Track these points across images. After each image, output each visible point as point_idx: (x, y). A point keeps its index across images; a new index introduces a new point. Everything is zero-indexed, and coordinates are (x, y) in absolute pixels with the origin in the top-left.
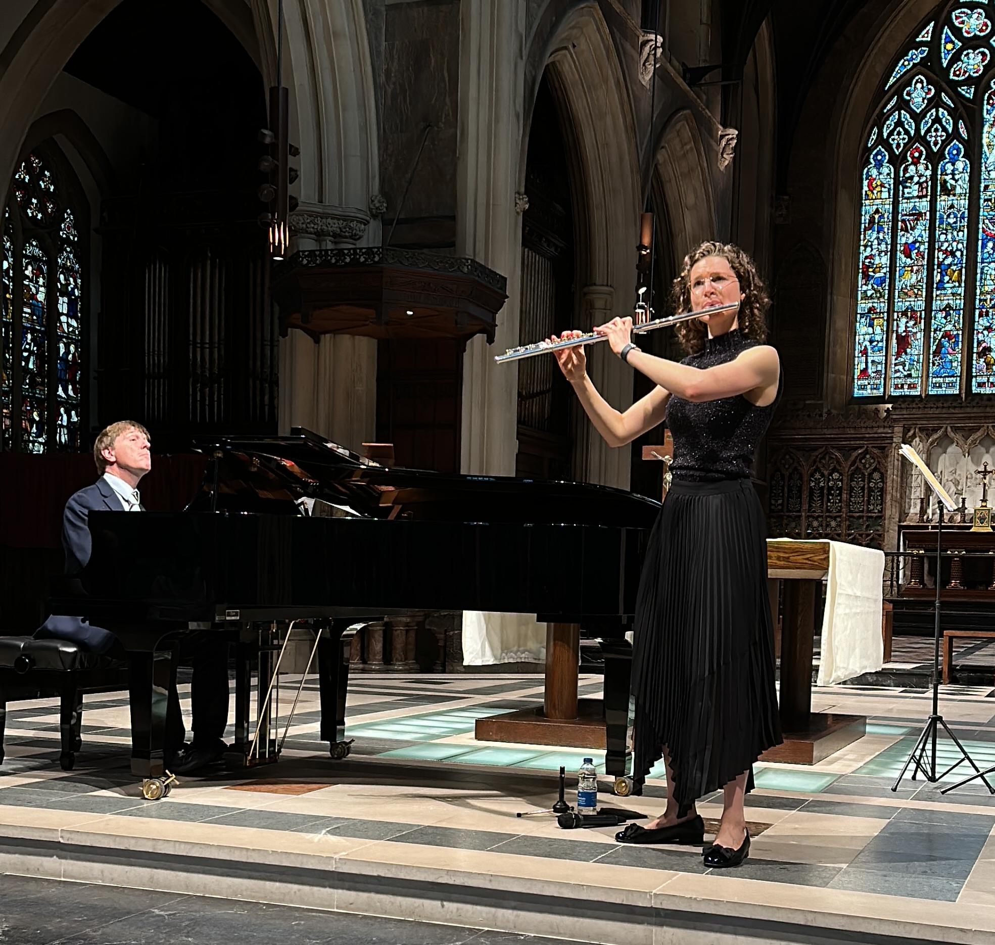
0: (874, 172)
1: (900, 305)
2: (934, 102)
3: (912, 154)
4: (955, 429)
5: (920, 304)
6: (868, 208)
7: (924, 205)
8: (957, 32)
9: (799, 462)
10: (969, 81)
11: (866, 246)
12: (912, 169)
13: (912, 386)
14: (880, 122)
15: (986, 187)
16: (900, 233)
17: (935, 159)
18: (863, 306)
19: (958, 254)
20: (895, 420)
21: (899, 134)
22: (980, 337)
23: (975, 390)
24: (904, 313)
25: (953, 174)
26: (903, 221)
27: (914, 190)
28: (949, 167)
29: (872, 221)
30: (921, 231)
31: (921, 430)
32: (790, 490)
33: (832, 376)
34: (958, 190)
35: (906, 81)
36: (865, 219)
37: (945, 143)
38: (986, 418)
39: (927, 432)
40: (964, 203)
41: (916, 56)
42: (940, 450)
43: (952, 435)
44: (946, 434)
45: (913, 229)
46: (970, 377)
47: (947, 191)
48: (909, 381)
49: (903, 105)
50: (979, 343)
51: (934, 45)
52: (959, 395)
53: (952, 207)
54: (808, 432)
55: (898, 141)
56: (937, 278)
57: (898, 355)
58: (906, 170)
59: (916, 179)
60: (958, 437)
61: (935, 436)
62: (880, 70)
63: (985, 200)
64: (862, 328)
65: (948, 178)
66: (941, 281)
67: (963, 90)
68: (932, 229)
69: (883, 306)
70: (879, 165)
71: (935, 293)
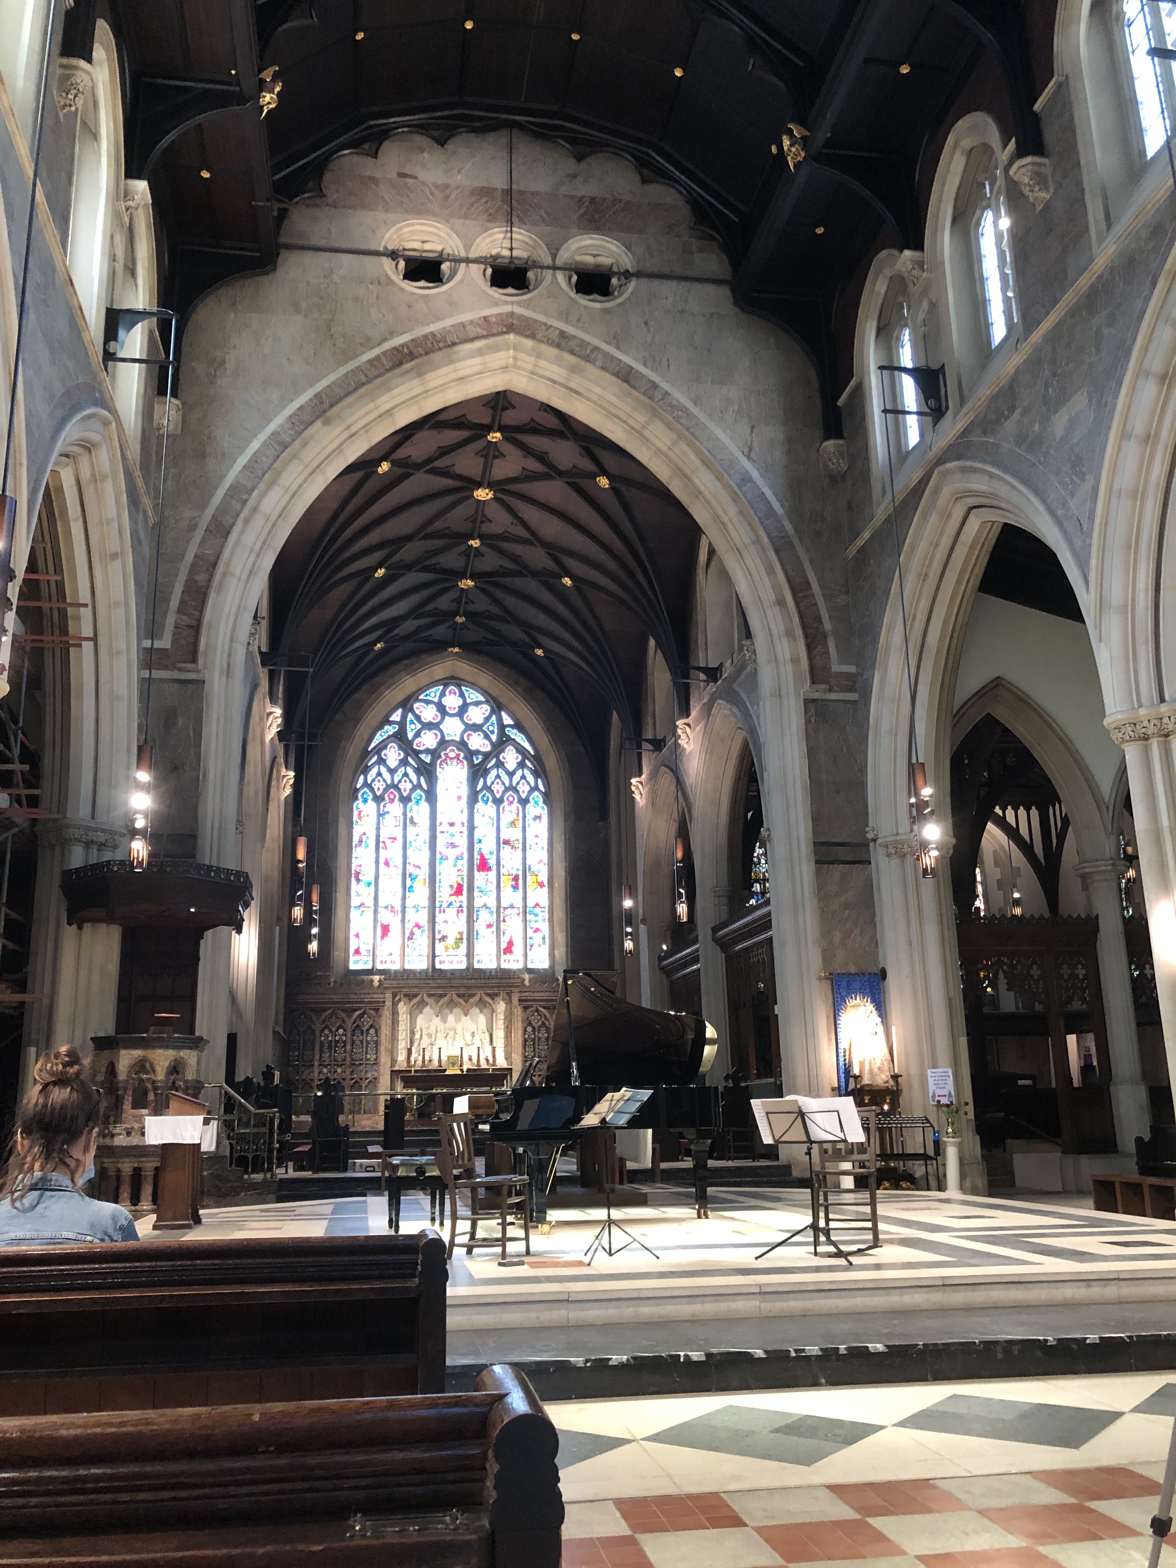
0: (362, 806)
1: (383, 902)
2: (404, 762)
3: (389, 796)
4: (430, 995)
5: (397, 902)
6: (357, 832)
7: (398, 832)
8: (418, 718)
9: (312, 1022)
10: (427, 751)
11: (357, 858)
12: (389, 807)
13: (393, 962)
14: (366, 770)
15: (441, 824)
16: (381, 850)
17: (405, 800)
18: (355, 901)
19: (423, 868)
20: (386, 988)
21: (379, 781)
22: (441, 928)
23: (438, 966)
24: (386, 908)
25: (418, 812)
26: (384, 842)
27: (389, 821)
28: (415, 808)
29: (361, 841)
30: (396, 850)
31: (405, 995)
32: (305, 1044)
33: (336, 953)
34: (422, 824)
35: (383, 745)
36: (356, 840)
37: (413, 790)
38: (452, 987)
39: (410, 997)
40: (426, 834)
41: (390, 730)
42: (418, 1011)
43: (426, 998)
44: (422, 1000)
45: (391, 847)
46: (434, 957)
47: (415, 824)
48: (391, 958)
49: (382, 761)
50: (440, 932)
51: (402, 724)
52: (428, 969)
53: (417, 835)
54: (320, 996)
55: (379, 786)
56: (409, 884)
57: (383, 937)
58: (384, 806)
59: (392, 814)
60: (431, 1001)
61: (415, 1001)
62: (366, 737)
63: (441, 832)
64: (354, 917)
65: (415, 815)
66: (411, 887)
67: (423, 756)
68: (404, 849)
69: (370, 902)
70: (365, 801)
71: (408, 894)
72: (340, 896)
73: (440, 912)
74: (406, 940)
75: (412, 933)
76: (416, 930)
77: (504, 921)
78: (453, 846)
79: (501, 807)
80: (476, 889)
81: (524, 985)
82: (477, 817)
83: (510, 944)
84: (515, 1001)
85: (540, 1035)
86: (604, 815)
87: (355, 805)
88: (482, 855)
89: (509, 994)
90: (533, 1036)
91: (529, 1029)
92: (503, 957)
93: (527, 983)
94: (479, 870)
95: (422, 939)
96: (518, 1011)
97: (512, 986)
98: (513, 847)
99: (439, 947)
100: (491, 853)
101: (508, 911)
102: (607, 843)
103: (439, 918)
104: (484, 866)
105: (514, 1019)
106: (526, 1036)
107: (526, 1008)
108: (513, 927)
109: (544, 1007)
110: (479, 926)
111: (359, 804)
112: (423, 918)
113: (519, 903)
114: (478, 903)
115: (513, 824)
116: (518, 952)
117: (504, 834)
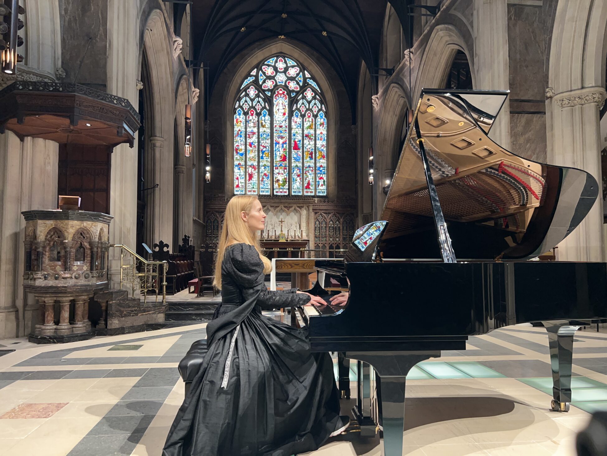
0: (238, 117)
1: (249, 163)
2: (258, 96)
3: (251, 112)
4: (271, 206)
5: (255, 164)
6: (236, 129)
7: (255, 130)
8: (264, 73)
9: (217, 217)
10: (269, 90)
11: (236, 142)
12: (251, 117)
13: (254, 191)
14: (239, 99)
15: (276, 126)
16: (248, 139)
17: (258, 114)
18: (236, 163)
19: (267, 147)
21: (246, 105)
22: (276, 176)
23: (275, 193)
24: (251, 166)
25: (265, 120)
26: (249, 135)
27: (251, 125)
28: (263, 118)
29: (238, 134)
30: (254, 139)
32: (214, 227)
33: (227, 186)
34: (266, 126)
35: (247, 87)
36: (235, 132)
37: (262, 109)
38: (281, 203)
40: (268, 131)
41: (251, 79)
43: (270, 208)
44: (268, 208)
45: (252, 137)
46: (273, 189)
47: (263, 126)
48: (253, 189)
49: (247, 95)
50: (276, 178)
51: (257, 76)
52: (270, 195)
53: (265, 131)
54: (220, 206)
55: (246, 107)
57: (249, 180)
58: (249, 117)
59: (252, 121)
60: (272, 209)
62: (239, 82)
63: (276, 130)
64: (236, 170)
65: (263, 122)
66: (262, 156)
67: (266, 93)
68: (258, 138)
69: (243, 163)
70: (239, 114)
71: (261, 160)
72: (228, 159)
73: (276, 169)
74: (260, 181)
75: (263, 178)
77: (306, 173)
78: (282, 138)
79: (305, 118)
80: (292, 158)
81: (315, 203)
82: (293, 124)
83: (309, 184)
84: (311, 210)
85: (322, 225)
86: (354, 122)
87: (235, 116)
88: (295, 142)
89: (308, 207)
90: (319, 226)
91: (317, 223)
92: (305, 190)
93: (316, 202)
94: (294, 149)
95: (268, 182)
96: (312, 214)
97: (309, 203)
98: (310, 139)
99: (276, 185)
100: (300, 141)
101: (308, 169)
102: (355, 136)
103: (276, 171)
104: (296, 148)
105: (310, 217)
106: (316, 226)
107: (316, 213)
108: (310, 177)
109: (324, 213)
110: (294, 176)
111: (236, 116)
112: (267, 171)
113: (312, 165)
114: (293, 165)
115: (310, 127)
116: (312, 188)
117: (306, 132)
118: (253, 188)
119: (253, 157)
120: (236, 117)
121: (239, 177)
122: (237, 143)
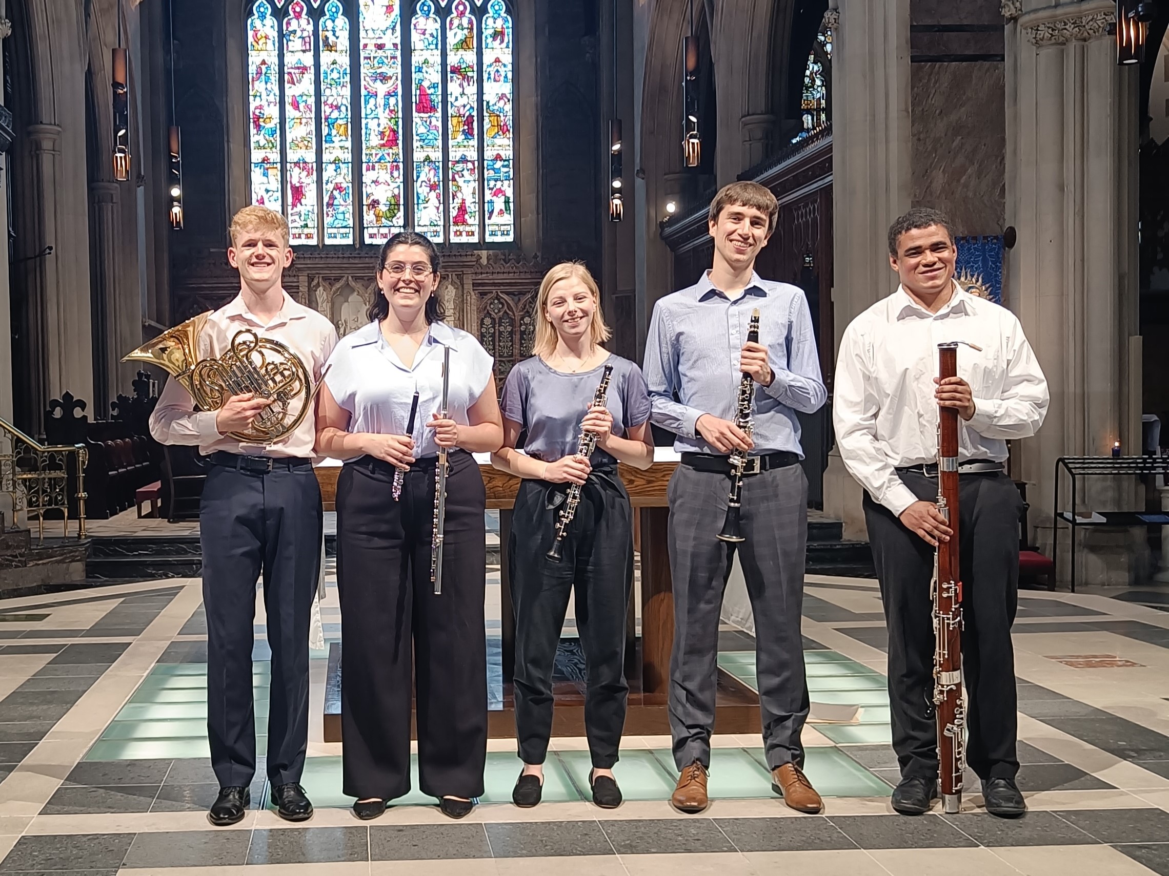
0: (258, 23)
1: (292, 156)
3: (293, 8)
4: (356, 279)
5: (311, 157)
6: (254, 59)
7: (308, 59)
11: (255, 96)
12: (294, 24)
13: (308, 236)
15: (365, 46)
16: (287, 86)
17: (316, 14)
18: (256, 156)
19: (343, 108)
20: (299, 269)
22: (369, 190)
23: (368, 241)
24: (297, 164)
25: (334, 32)
26: (289, 73)
27: (295, 44)
28: (329, 24)
29: (259, 73)
30: (306, 85)
31: (324, 279)
34: (339, 48)
36: (252, 69)
39: (331, 281)
40: (344, 61)
42: (342, 299)
43: (352, 283)
45: (299, 81)
46: (362, 228)
47: (330, 48)
48: (306, 231)
50: (368, 196)
52: (354, 245)
53: (334, 63)
54: (215, 280)
56: (325, 131)
57: (294, 205)
58: (288, 23)
59: (299, 34)
60: (359, 286)
61: (338, 285)
63: (365, 58)
64: (256, 175)
65: (330, 34)
66: (328, 135)
68: (317, 82)
69: (275, 156)
70: (263, 17)
71: (324, 145)
72: (235, 147)
73: (368, 169)
74: (325, 207)
75: (332, 197)
76: (336, 193)
77: (454, 180)
78: (384, 78)
79: (448, 19)
80: (415, 137)
81: (480, 265)
82: (415, 36)
83: (462, 209)
84: (468, 286)
85: (502, 329)
86: (591, 28)
87: (249, 21)
88: (422, 89)
89: (460, 277)
90: (492, 330)
91: (488, 321)
92: (453, 229)
93: (484, 261)
94: (418, 111)
95: (345, 206)
96: (472, 298)
97: (463, 266)
98: (465, 77)
99: (369, 217)
100: (434, 86)
101: (459, 167)
102: (595, 67)
103: (368, 177)
104: (426, 106)
105: (468, 308)
106: (484, 330)
107: (483, 294)
108: (466, 189)
109: (507, 294)
110: (421, 190)
111: (255, 21)
112: (344, 178)
113: (473, 155)
114: (418, 156)
115: (464, 44)
116: (473, 221)
117: (453, 59)
118: (306, 226)
119: (303, 139)
120: (252, 23)
121: (266, 197)
122: (258, 99)
